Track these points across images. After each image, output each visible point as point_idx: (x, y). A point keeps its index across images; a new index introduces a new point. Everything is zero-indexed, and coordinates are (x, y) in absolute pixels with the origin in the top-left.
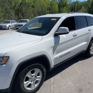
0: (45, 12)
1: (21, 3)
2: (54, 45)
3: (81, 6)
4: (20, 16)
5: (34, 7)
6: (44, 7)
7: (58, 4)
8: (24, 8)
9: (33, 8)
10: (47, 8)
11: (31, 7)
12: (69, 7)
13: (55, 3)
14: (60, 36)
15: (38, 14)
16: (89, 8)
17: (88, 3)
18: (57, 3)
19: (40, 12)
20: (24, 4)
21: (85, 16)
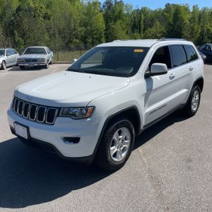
0: (75, 29)
1: (19, 9)
2: (146, 92)
3: (152, 20)
4: (18, 38)
5: (49, 19)
6: (72, 20)
7: (104, 13)
8: (26, 20)
9: (47, 21)
10: (79, 21)
11: (42, 19)
12: (128, 20)
13: (96, 11)
14: (153, 77)
15: (59, 34)
16: (170, 24)
17: (166, 14)
18: (101, 11)
19: (63, 29)
20: (26, 10)
21: (183, 46)
